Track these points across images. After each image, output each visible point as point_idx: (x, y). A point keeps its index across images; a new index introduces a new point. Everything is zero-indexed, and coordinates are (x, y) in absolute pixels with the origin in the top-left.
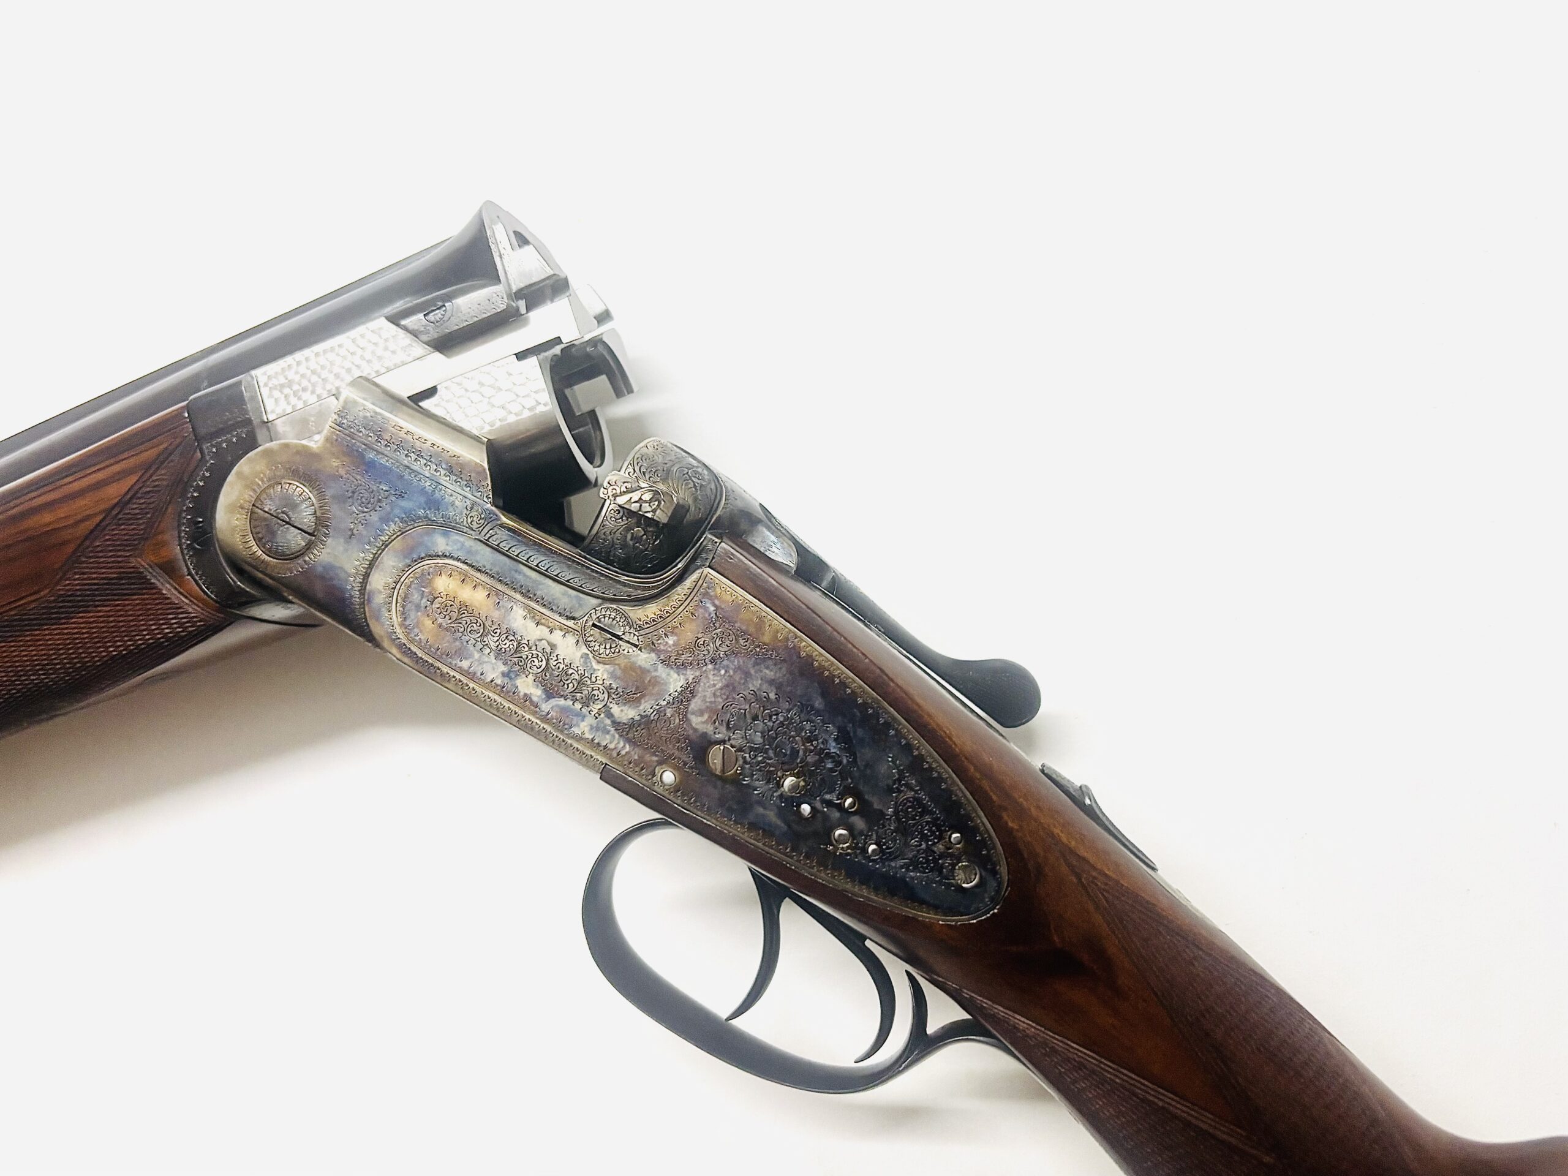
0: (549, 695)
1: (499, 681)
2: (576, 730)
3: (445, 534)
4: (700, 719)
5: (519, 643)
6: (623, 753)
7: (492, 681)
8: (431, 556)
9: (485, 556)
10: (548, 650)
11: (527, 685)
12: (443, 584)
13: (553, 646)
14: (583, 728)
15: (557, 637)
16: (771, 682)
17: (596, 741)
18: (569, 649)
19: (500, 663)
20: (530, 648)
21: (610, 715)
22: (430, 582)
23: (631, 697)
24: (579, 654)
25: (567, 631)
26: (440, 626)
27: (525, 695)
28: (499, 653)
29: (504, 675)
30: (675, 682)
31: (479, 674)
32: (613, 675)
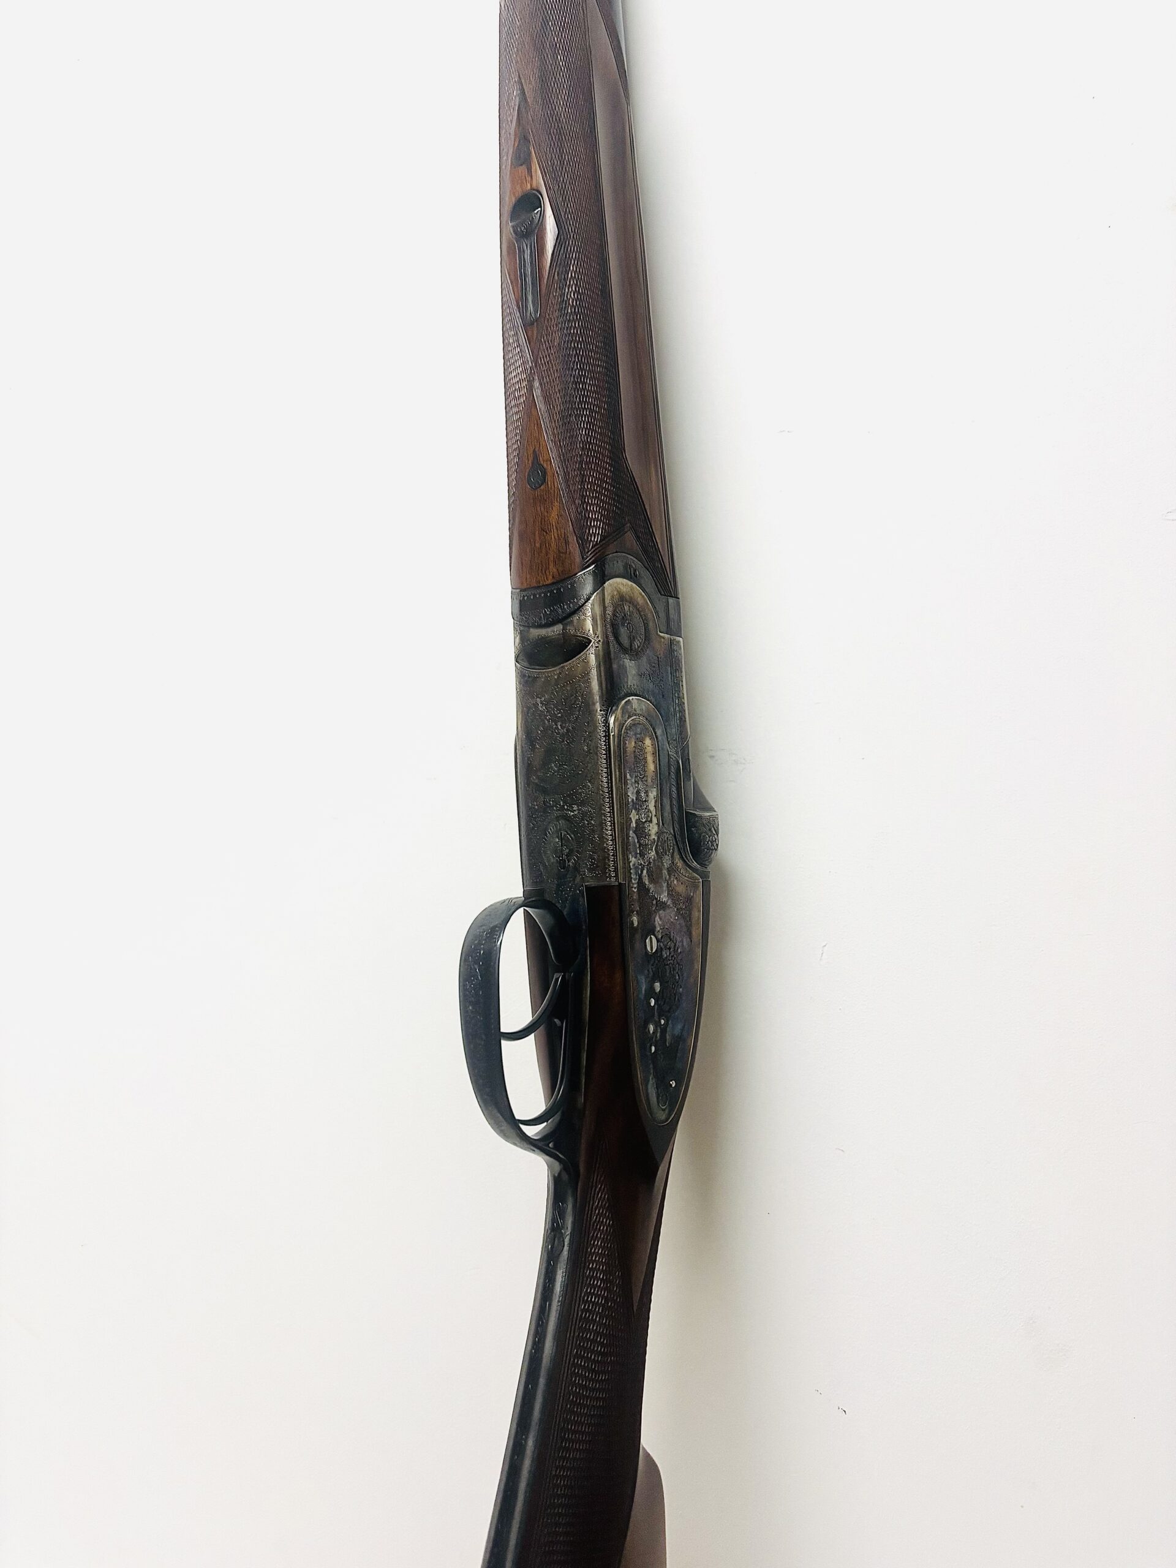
0: (634, 832)
1: (630, 800)
2: (630, 857)
3: (663, 731)
4: (659, 920)
5: (645, 801)
6: (633, 889)
7: (629, 796)
8: (654, 729)
9: (665, 761)
10: (649, 819)
11: (634, 816)
12: (648, 742)
13: (651, 821)
14: (633, 860)
15: (655, 820)
16: (683, 945)
17: (631, 871)
18: (653, 829)
19: (635, 795)
20: (646, 809)
21: (642, 872)
22: (645, 736)
23: (652, 880)
24: (653, 837)
25: (658, 824)
26: (635, 752)
27: (631, 818)
28: (638, 792)
29: (633, 800)
30: (664, 897)
31: (628, 787)
32: (654, 860)
